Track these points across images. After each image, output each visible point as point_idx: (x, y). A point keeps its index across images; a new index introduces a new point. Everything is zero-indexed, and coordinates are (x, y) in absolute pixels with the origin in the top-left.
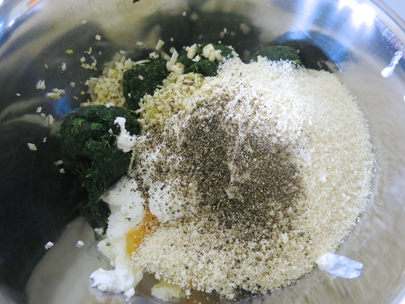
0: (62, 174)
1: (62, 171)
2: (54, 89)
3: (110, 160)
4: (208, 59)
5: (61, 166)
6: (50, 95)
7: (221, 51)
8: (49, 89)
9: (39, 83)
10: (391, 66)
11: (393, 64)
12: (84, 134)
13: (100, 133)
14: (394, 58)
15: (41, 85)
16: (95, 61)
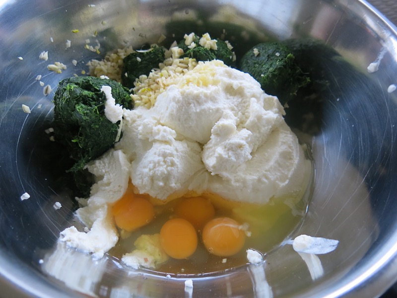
0: (52, 142)
1: (52, 138)
2: (56, 63)
3: (97, 126)
4: (204, 47)
5: (52, 134)
6: (52, 66)
7: (216, 41)
8: (51, 61)
9: (42, 54)
10: (377, 62)
11: (378, 59)
12: (75, 98)
13: (91, 100)
14: (380, 54)
15: (45, 55)
16: (99, 45)
